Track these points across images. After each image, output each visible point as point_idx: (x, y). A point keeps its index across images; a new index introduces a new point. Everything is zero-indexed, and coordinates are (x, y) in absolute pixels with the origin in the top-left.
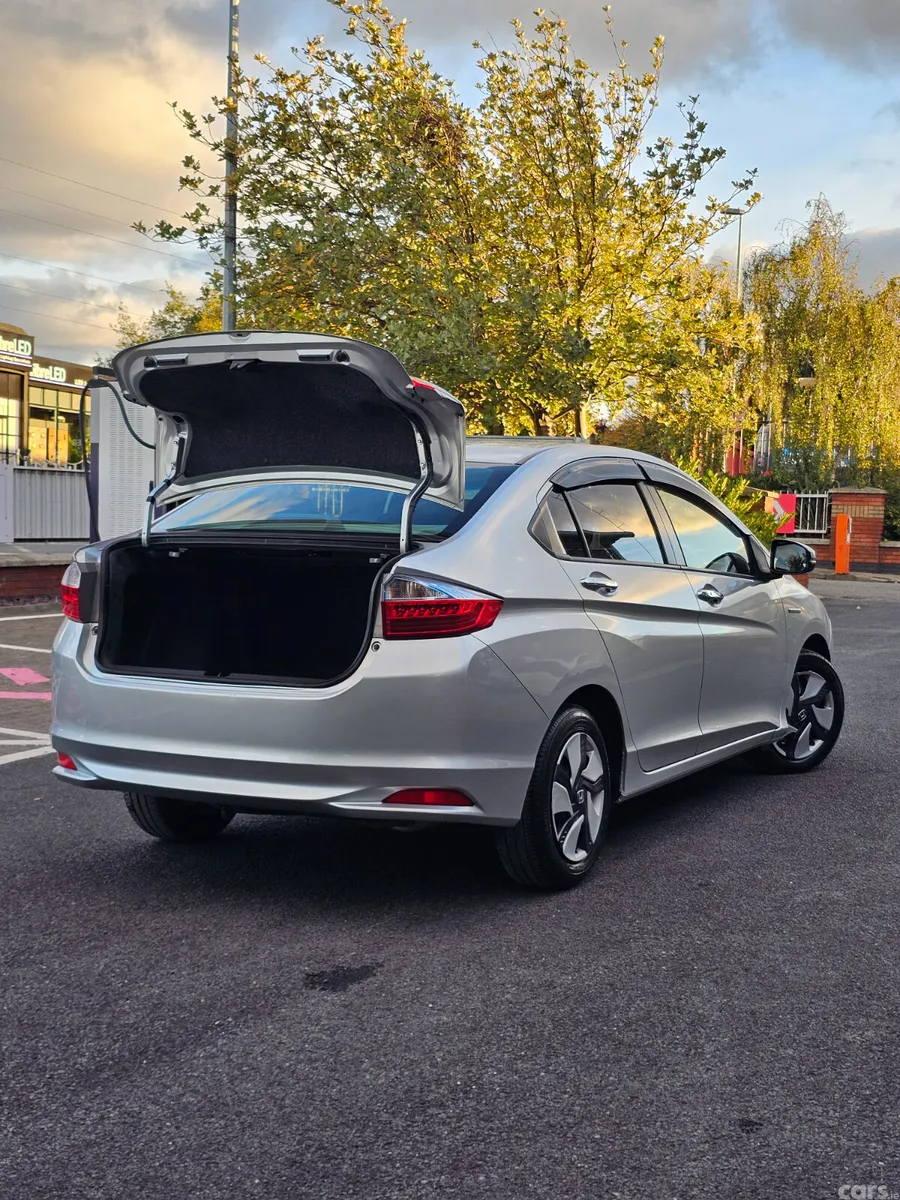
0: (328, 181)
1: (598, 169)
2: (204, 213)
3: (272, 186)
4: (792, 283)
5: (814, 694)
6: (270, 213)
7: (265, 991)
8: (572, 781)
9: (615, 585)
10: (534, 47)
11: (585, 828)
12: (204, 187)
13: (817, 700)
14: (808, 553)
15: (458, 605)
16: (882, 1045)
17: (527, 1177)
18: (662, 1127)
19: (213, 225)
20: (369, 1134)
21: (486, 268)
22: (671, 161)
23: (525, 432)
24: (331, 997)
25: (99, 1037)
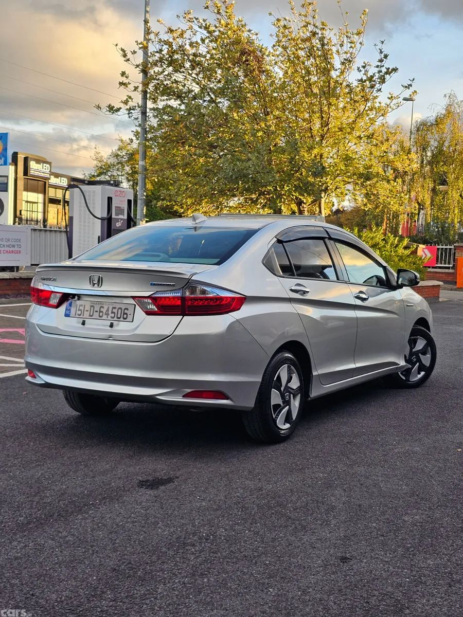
0: (194, 84)
1: (331, 77)
2: (130, 100)
3: (165, 86)
4: (437, 136)
5: (421, 348)
6: (164, 100)
7: (117, 488)
8: (282, 389)
9: (308, 291)
10: (300, 15)
11: (289, 413)
12: (131, 87)
13: (422, 351)
14: (416, 276)
15: (221, 299)
16: (422, 523)
17: (228, 580)
18: (301, 559)
19: (135, 106)
20: (154, 558)
21: (273, 128)
22: (370, 74)
23: (294, 213)
24: (150, 492)
25: (31, 508)
